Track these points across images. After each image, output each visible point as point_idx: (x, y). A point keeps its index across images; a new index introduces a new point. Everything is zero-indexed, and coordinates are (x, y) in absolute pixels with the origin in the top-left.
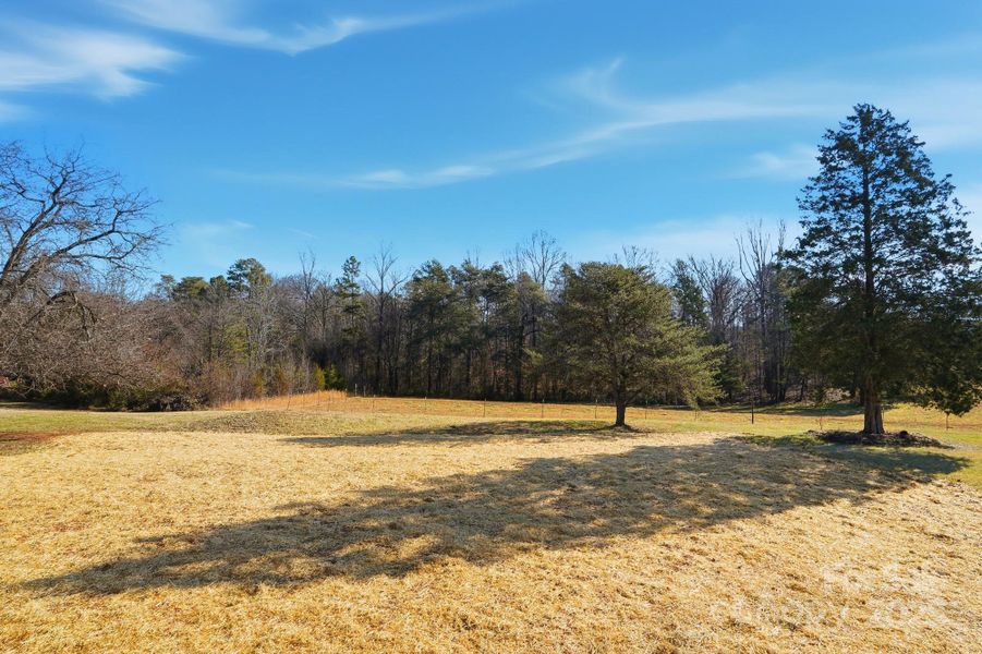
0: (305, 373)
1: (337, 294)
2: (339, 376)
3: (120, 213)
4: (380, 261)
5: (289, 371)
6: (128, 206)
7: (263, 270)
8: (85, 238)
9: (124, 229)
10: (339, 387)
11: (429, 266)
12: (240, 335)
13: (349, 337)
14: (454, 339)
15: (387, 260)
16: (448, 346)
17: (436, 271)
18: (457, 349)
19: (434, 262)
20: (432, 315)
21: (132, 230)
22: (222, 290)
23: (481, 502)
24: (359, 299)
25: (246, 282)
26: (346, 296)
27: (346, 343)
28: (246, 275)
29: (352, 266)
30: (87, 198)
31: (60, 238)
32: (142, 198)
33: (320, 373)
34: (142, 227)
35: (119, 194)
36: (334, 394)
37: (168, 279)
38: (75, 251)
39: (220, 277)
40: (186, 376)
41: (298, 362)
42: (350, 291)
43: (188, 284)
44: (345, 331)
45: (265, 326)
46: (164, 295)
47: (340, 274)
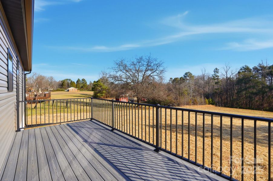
0: (203, 100)
1: (212, 79)
2: (213, 101)
3: (157, 66)
4: (226, 68)
5: (198, 99)
6: (158, 65)
7: (192, 74)
8: (153, 72)
9: (158, 69)
10: (213, 104)
11: (244, 68)
12: (186, 91)
13: (217, 91)
14: (255, 91)
15: (228, 68)
16: (252, 93)
17: (247, 69)
18: (256, 94)
19: (245, 66)
20: (246, 83)
21: (160, 69)
22: (182, 80)
23: (236, 131)
24: (219, 80)
25: (188, 78)
26: (215, 79)
27: (216, 92)
28: (187, 76)
29: (216, 71)
30: (152, 65)
31: (149, 73)
32: (161, 63)
33: (207, 100)
34: (161, 68)
35: (157, 63)
36: (211, 106)
37: (171, 79)
38: (151, 75)
39: (182, 77)
40: (174, 100)
41: (201, 97)
42: (216, 78)
43: (176, 79)
44: (215, 89)
45: (192, 88)
46: (171, 82)
47: (213, 73)
